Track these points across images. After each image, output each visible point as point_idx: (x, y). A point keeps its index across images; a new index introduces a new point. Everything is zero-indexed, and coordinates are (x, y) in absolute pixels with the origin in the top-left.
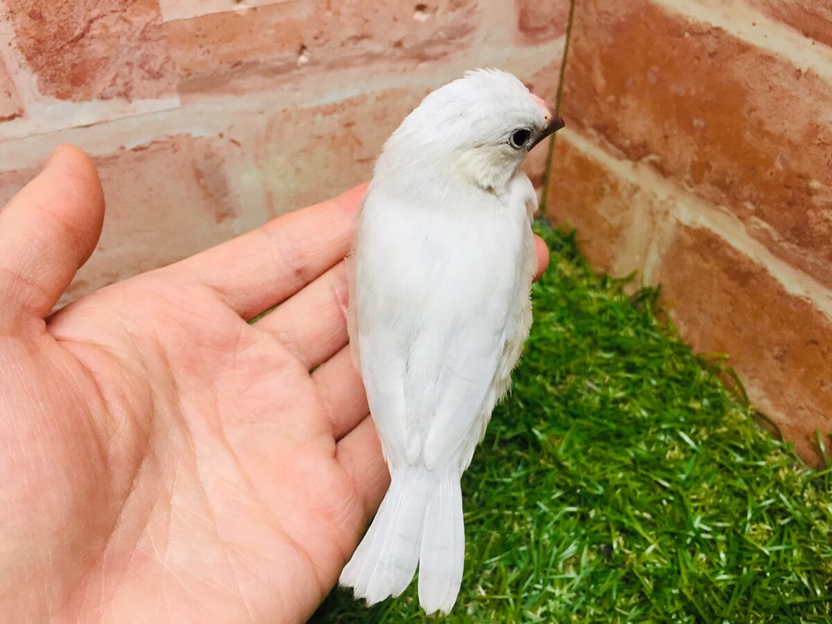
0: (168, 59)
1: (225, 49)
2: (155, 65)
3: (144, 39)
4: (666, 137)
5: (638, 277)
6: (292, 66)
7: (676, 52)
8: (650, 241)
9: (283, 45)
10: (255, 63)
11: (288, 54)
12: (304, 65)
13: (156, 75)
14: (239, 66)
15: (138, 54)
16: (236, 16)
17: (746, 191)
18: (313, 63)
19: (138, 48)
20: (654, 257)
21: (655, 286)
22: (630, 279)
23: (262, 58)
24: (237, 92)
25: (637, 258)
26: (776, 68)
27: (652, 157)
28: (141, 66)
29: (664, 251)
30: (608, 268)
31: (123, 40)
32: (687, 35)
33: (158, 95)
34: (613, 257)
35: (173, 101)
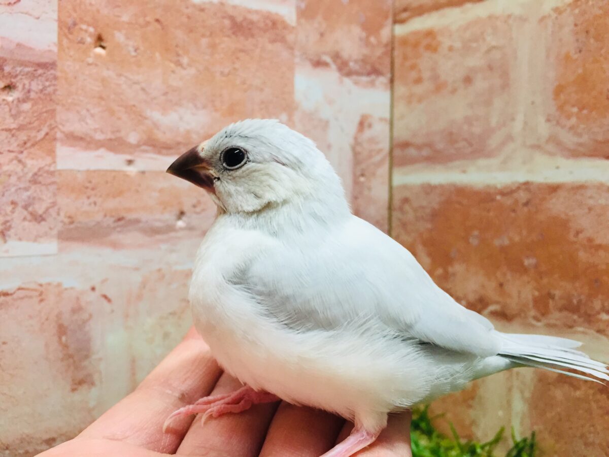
0: (54, 204)
1: (111, 204)
2: (40, 208)
3: (34, 181)
4: (501, 285)
5: (507, 433)
6: (170, 229)
7: (491, 214)
8: (510, 390)
9: (165, 208)
10: (137, 221)
11: (168, 217)
12: (181, 229)
13: (38, 218)
14: (121, 221)
15: (25, 195)
16: (126, 175)
17: (597, 304)
18: (190, 228)
19: (26, 189)
20: (519, 406)
21: (528, 435)
22: (498, 440)
23: (144, 216)
24: (115, 245)
25: (500, 413)
26: (589, 193)
27: (492, 308)
28: (26, 207)
29: (527, 394)
30: (470, 437)
31: (13, 179)
32: (498, 197)
33: (36, 239)
34: (473, 423)
35: (51, 246)
